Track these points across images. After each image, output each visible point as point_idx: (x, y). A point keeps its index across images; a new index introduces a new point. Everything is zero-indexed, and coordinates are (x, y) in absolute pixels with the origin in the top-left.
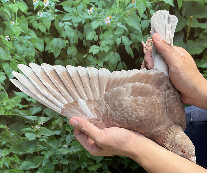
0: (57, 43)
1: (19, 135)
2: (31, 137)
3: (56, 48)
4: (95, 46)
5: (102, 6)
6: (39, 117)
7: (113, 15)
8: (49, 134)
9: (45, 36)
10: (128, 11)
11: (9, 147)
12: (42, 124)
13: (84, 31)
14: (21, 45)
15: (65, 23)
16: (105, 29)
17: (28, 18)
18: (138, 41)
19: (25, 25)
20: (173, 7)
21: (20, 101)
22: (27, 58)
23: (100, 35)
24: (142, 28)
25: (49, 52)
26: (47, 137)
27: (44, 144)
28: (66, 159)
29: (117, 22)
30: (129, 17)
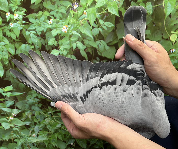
0: (25, 48)
2: (6, 126)
3: (24, 52)
4: (55, 50)
5: (59, 17)
6: (12, 109)
7: (68, 25)
8: (20, 124)
9: (15, 43)
10: (81, 21)
12: (15, 115)
13: (46, 38)
15: (31, 31)
16: (63, 36)
17: (3, 28)
18: (91, 46)
20: (119, 17)
22: (2, 60)
23: (59, 41)
24: (93, 35)
25: (19, 55)
26: (19, 127)
27: (17, 132)
28: (35, 147)
29: (72, 30)
30: (82, 26)
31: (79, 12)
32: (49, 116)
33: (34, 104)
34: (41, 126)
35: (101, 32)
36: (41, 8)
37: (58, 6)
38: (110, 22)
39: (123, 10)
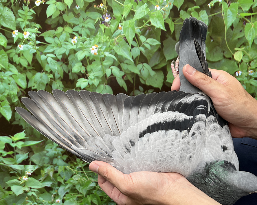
1: (4, 188)
2: (17, 190)
3: (39, 83)
4: (82, 80)
5: (86, 35)
6: (26, 165)
7: (99, 44)
8: (38, 186)
9: (27, 71)
10: (116, 39)
12: (30, 174)
13: (69, 63)
14: (2, 82)
15: (48, 55)
16: (92, 60)
17: (8, 52)
18: (131, 71)
19: (4, 59)
20: (165, 31)
21: (4, 147)
22: (9, 96)
23: (88, 66)
24: (133, 57)
25: (33, 88)
26: (36, 190)
27: (34, 199)
29: (104, 51)
30: (118, 46)
31: (113, 27)
32: (78, 172)
33: (56, 156)
34: (67, 187)
35: (143, 52)
36: (61, 22)
37: (83, 19)
38: (154, 38)
39: (170, 22)
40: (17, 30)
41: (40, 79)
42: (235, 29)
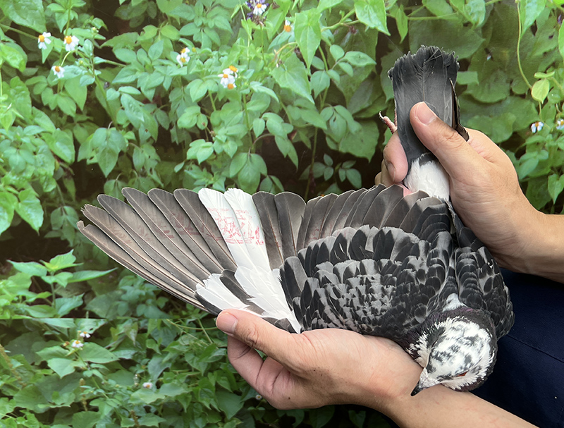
0: (106, 140)
2: (62, 368)
3: (104, 151)
4: (201, 143)
5: (211, 43)
6: (78, 319)
7: (239, 64)
8: (105, 358)
9: (75, 125)
10: (277, 52)
11: (11, 395)
12: (88, 336)
13: (170, 107)
14: (18, 148)
15: (121, 89)
16: (222, 100)
17: (30, 82)
18: (307, 123)
19: (22, 99)
20: (387, 36)
21: (29, 284)
22: (35, 180)
23: (212, 114)
24: (313, 92)
25: (89, 162)
26: (101, 367)
27: (97, 382)
28: (152, 414)
29: (251, 80)
30: (281, 68)
31: (271, 26)
32: (189, 329)
33: (143, 299)
34: (166, 358)
35: (335, 82)
36: (153, 15)
37: (204, 7)
38: (363, 52)
39: (399, 15)
40: (48, 32)
41: (106, 142)
42: (540, 32)
